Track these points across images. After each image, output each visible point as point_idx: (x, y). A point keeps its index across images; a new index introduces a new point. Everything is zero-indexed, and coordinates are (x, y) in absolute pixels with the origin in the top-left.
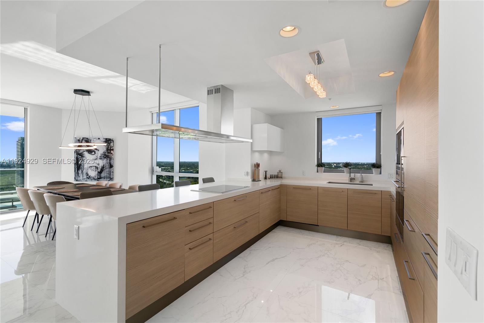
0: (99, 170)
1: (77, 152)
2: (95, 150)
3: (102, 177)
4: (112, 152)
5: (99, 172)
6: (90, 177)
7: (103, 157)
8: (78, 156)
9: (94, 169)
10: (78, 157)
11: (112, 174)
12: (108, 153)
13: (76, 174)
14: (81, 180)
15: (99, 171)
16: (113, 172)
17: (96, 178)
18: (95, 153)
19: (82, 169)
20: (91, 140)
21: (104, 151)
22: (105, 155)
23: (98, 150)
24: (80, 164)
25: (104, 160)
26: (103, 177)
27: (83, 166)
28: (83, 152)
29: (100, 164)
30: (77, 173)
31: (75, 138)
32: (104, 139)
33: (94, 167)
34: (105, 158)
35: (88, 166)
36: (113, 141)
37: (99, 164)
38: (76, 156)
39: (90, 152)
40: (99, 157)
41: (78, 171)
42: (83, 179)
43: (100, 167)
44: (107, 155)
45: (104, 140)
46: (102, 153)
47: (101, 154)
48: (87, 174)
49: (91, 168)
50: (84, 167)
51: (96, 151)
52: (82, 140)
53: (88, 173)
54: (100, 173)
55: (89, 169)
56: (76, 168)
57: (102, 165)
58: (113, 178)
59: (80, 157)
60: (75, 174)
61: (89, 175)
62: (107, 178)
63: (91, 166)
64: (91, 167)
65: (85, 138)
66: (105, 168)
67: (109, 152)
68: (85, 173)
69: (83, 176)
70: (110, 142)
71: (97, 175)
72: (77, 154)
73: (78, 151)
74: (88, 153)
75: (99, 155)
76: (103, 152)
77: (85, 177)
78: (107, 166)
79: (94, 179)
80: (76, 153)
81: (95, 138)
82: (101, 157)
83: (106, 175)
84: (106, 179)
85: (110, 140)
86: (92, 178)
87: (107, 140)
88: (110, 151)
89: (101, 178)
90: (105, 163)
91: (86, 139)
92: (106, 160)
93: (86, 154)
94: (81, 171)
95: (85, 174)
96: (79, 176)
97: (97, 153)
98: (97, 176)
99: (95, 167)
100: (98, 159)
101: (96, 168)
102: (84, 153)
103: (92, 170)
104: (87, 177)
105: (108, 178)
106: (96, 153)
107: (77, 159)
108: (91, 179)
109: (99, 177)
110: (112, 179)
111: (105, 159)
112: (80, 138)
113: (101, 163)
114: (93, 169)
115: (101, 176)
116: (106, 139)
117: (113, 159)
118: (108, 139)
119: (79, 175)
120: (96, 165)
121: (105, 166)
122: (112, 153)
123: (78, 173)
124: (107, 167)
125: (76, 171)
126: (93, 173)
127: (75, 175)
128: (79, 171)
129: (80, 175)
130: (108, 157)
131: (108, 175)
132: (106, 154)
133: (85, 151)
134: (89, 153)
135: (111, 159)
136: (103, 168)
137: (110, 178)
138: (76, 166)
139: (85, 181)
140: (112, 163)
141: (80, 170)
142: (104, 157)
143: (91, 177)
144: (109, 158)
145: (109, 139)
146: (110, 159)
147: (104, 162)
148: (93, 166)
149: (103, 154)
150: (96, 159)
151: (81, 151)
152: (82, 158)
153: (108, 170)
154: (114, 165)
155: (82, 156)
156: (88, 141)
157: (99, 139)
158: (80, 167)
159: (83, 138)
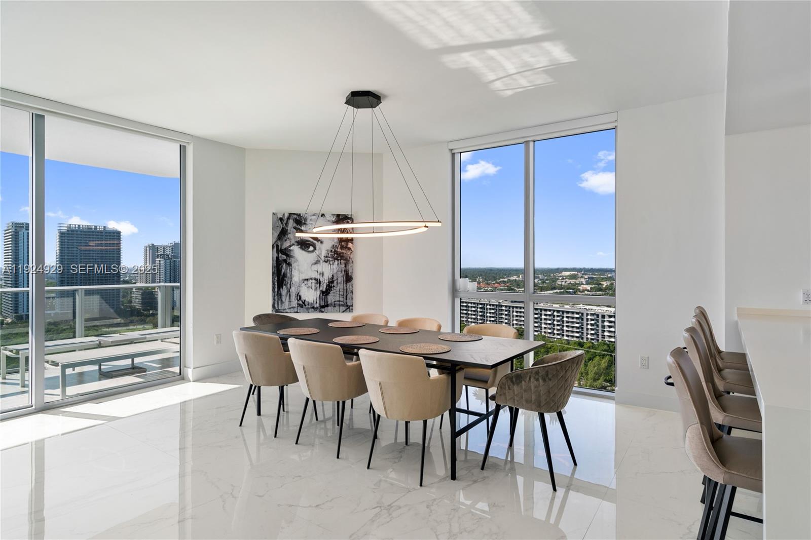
0: (324, 287)
1: (277, 245)
2: (315, 242)
3: (329, 302)
4: (350, 245)
5: (322, 292)
6: (304, 303)
7: (332, 258)
8: (280, 255)
9: (314, 284)
10: (280, 259)
11: (349, 295)
12: (342, 247)
13: (276, 297)
14: (285, 309)
15: (324, 290)
16: (352, 292)
17: (318, 305)
18: (315, 248)
19: (288, 284)
20: (306, 220)
21: (333, 243)
22: (336, 252)
23: (322, 242)
24: (285, 275)
25: (333, 264)
26: (331, 304)
27: (290, 279)
28: (290, 246)
29: (325, 274)
30: (277, 294)
31: (274, 214)
32: (333, 215)
33: (314, 281)
34: (336, 259)
35: (301, 279)
37: (323, 274)
38: (276, 255)
39: (304, 245)
40: (323, 258)
41: (279, 289)
42: (290, 308)
43: (325, 280)
44: (340, 253)
45: (334, 219)
46: (330, 249)
47: (328, 251)
48: (299, 297)
49: (306, 282)
50: (293, 282)
51: (318, 244)
52: (288, 218)
53: (300, 294)
54: (325, 293)
55: (303, 284)
56: (276, 284)
57: (330, 276)
58: (352, 306)
59: (284, 257)
60: (274, 296)
61: (303, 298)
62: (339, 305)
63: (306, 278)
64: (307, 280)
65: (294, 214)
66: (335, 282)
67: (345, 246)
68: (294, 294)
69: (290, 302)
71: (318, 300)
72: (277, 251)
73: (279, 244)
74: (301, 248)
75: (324, 253)
76: (331, 245)
77: (294, 303)
78: (341, 278)
79: (313, 308)
80: (275, 249)
81: (314, 215)
82: (327, 257)
83: (337, 299)
84: (337, 308)
86: (308, 304)
87: (340, 217)
88: (347, 245)
89: (327, 306)
90: (335, 271)
91: (295, 216)
92: (338, 264)
93: (296, 251)
94: (286, 291)
95: (294, 297)
96: (282, 300)
97: (320, 249)
98: (318, 302)
99: (316, 279)
100: (321, 261)
101: (317, 283)
102: (291, 248)
103: (309, 287)
104: (298, 304)
105: (343, 305)
106: (317, 248)
107: (278, 262)
108: (308, 309)
109: (323, 304)
110: (351, 308)
111: (336, 262)
112: (284, 215)
113: (328, 270)
114: (310, 285)
115: (327, 302)
116: (338, 216)
117: (353, 262)
118: (342, 215)
119: (281, 298)
120: (318, 277)
121: (335, 278)
122: (349, 249)
123: (280, 295)
124: (339, 281)
125: (276, 290)
126: (311, 295)
127: (274, 300)
128: (281, 290)
129: (284, 300)
130: (343, 256)
131: (341, 299)
132: (339, 250)
133: (293, 244)
134: (303, 249)
135: (349, 260)
136: (332, 282)
137: (347, 306)
138: (276, 279)
139: (295, 312)
140: (350, 271)
141: (284, 287)
143: (306, 303)
144: (344, 260)
145: (345, 215)
146: (347, 261)
147: (333, 269)
148: (311, 279)
149: (331, 251)
150: (317, 262)
151: (286, 244)
152: (288, 261)
153: (341, 286)
154: (354, 277)
155: (288, 256)
156: (299, 221)
157: (323, 215)
158: (283, 279)
159: (290, 214)
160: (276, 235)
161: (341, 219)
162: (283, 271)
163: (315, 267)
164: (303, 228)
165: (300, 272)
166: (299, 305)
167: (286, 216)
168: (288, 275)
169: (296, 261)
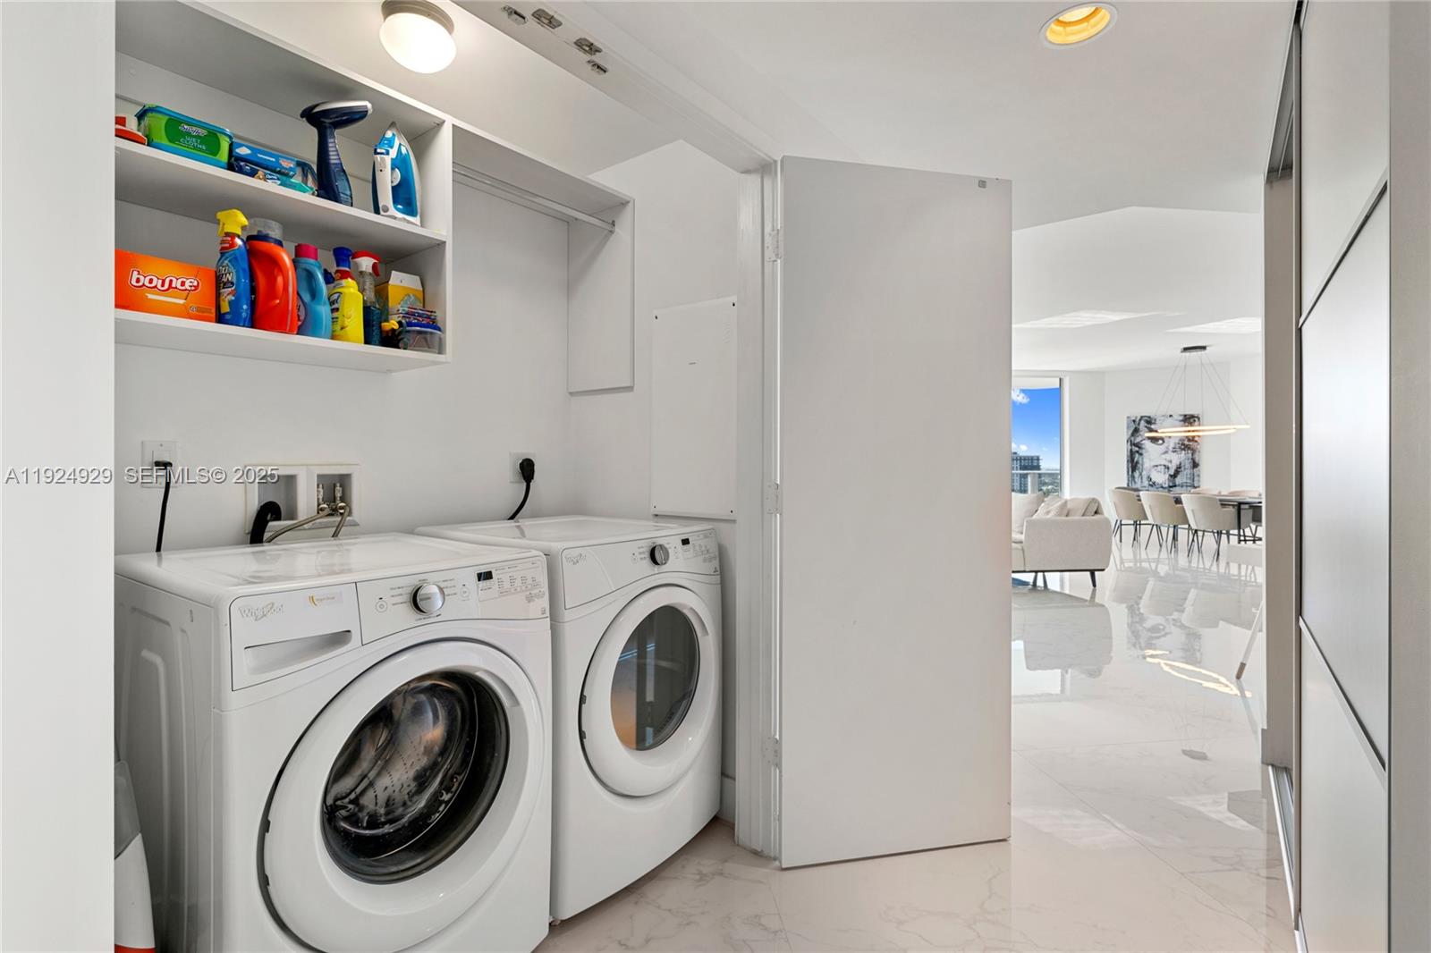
0: (1172, 472)
1: (1131, 441)
2: (1164, 437)
3: (1177, 484)
4: (1197, 441)
5: (1171, 476)
6: (1154, 484)
8: (1133, 447)
9: (1163, 469)
10: (1133, 450)
11: (1196, 479)
12: (1189, 440)
13: (1130, 479)
15: (1172, 473)
16: (1199, 476)
17: (1167, 485)
18: (1164, 442)
19: (1140, 469)
20: (1155, 421)
21: (1181, 440)
22: (1183, 444)
23: (1170, 438)
24: (1137, 463)
25: (1181, 453)
26: (1179, 485)
27: (1142, 465)
28: (1142, 441)
29: (1173, 462)
30: (1131, 475)
31: (1128, 417)
32: (1181, 415)
33: (1163, 467)
34: (1184, 449)
35: (1152, 465)
36: (1199, 419)
37: (1171, 462)
38: (1130, 447)
39: (1154, 440)
40: (1171, 449)
41: (1132, 472)
43: (1173, 466)
44: (1188, 445)
45: (1181, 418)
47: (1176, 445)
48: (1150, 479)
49: (1156, 468)
50: (1145, 467)
51: (1166, 440)
52: (1140, 420)
53: (1150, 477)
54: (1174, 476)
55: (1153, 469)
56: (1130, 469)
57: (1178, 463)
58: (1199, 486)
59: (1137, 449)
60: (1128, 478)
61: (1153, 480)
62: (1187, 486)
63: (1156, 464)
64: (1157, 466)
65: (1145, 416)
66: (1183, 468)
67: (1192, 439)
68: (1145, 477)
69: (1142, 482)
70: (1192, 420)
71: (1167, 481)
72: (1131, 445)
74: (1152, 442)
75: (1172, 445)
76: (1178, 442)
77: (1146, 483)
78: (1188, 464)
79: (1162, 487)
80: (1129, 443)
81: (1163, 416)
82: (1175, 448)
83: (1185, 481)
84: (1184, 488)
85: (1193, 416)
86: (1158, 485)
87: (1187, 417)
88: (1194, 441)
89: (1175, 486)
90: (1182, 459)
91: (1146, 419)
92: (1185, 454)
93: (1147, 444)
94: (1138, 473)
95: (1145, 479)
97: (1168, 442)
98: (1167, 483)
99: (1165, 466)
100: (1170, 451)
101: (1165, 468)
102: (1143, 443)
103: (1158, 472)
105: (1190, 486)
107: (1132, 454)
108: (1157, 488)
109: (1171, 484)
110: (1197, 488)
111: (1183, 452)
112: (1136, 418)
113: (1176, 459)
114: (1160, 470)
115: (1175, 483)
116: (1185, 416)
117: (1199, 452)
118: (1189, 415)
119: (1134, 479)
120: (1167, 464)
121: (1182, 465)
122: (1196, 444)
123: (1133, 477)
124: (1187, 467)
125: (1130, 473)
126: (1161, 478)
127: (1129, 481)
128: (1134, 472)
129: (1136, 480)
130: (1190, 448)
131: (1188, 481)
132: (1186, 443)
133: (1145, 440)
135: (1196, 451)
136: (1180, 468)
137: (1194, 486)
138: (1130, 465)
140: (1197, 459)
141: (1137, 471)
142: (1180, 448)
143: (1156, 484)
144: (1191, 451)
145: (1191, 414)
146: (1194, 452)
147: (1181, 457)
148: (1161, 465)
149: (1179, 445)
150: (1166, 452)
151: (1138, 440)
152: (1140, 452)
153: (1188, 471)
154: (1200, 463)
155: (1139, 448)
156: (1150, 421)
157: (1171, 416)
158: (1136, 465)
159: (1142, 417)
160: (1130, 433)
161: (1189, 419)
162: (1136, 459)
163: (1163, 456)
164: (1153, 427)
165: (1150, 460)
166: (1150, 485)
167: (1139, 418)
168: (1140, 462)
169: (1147, 452)
